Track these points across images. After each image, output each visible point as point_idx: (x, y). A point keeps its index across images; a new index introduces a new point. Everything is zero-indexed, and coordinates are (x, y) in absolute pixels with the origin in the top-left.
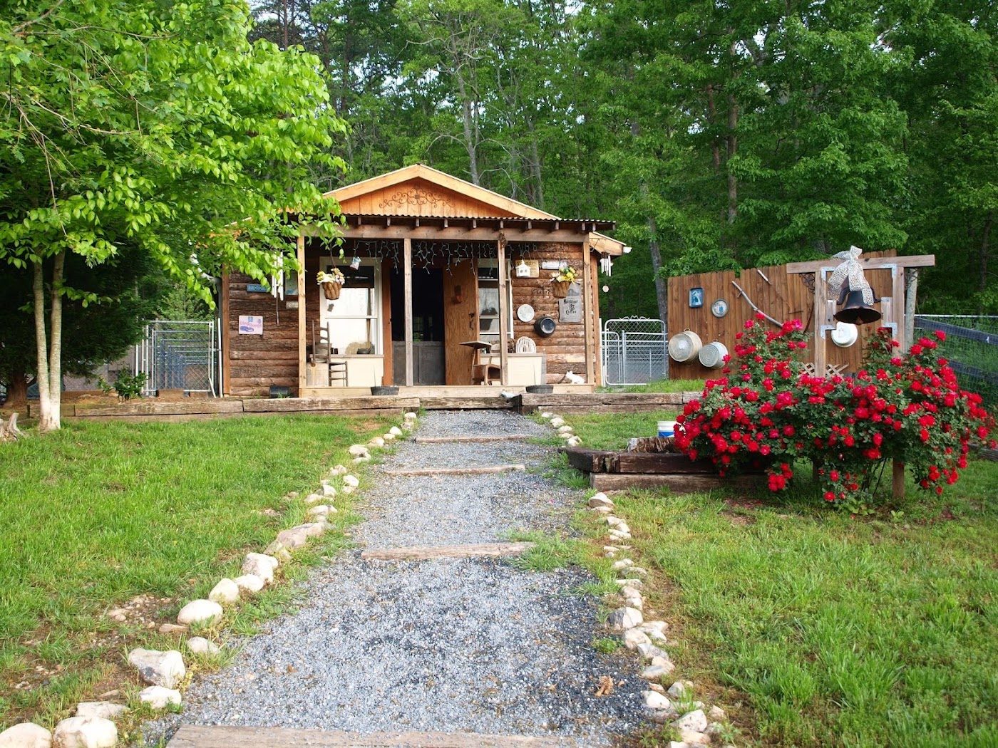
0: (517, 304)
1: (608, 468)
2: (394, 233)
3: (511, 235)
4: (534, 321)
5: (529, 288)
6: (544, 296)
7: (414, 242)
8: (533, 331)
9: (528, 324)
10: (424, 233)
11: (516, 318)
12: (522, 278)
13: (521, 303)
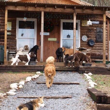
0: (82, 35)
1: (102, 101)
2: (38, 9)
3: (79, 11)
4: (87, 41)
5: (86, 30)
6: (91, 33)
7: (45, 13)
8: (87, 44)
9: (85, 42)
10: (48, 10)
11: (81, 40)
12: (84, 27)
13: (83, 35)
